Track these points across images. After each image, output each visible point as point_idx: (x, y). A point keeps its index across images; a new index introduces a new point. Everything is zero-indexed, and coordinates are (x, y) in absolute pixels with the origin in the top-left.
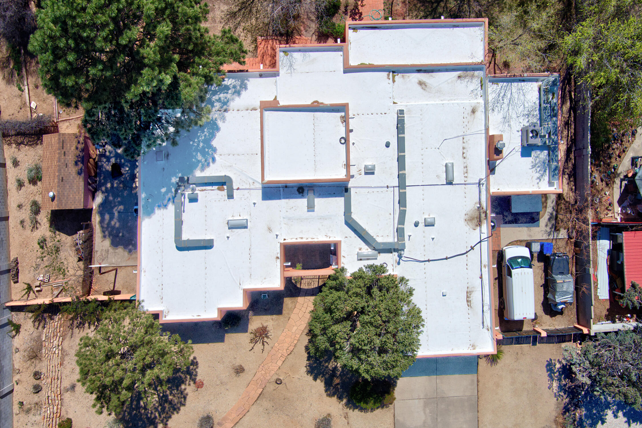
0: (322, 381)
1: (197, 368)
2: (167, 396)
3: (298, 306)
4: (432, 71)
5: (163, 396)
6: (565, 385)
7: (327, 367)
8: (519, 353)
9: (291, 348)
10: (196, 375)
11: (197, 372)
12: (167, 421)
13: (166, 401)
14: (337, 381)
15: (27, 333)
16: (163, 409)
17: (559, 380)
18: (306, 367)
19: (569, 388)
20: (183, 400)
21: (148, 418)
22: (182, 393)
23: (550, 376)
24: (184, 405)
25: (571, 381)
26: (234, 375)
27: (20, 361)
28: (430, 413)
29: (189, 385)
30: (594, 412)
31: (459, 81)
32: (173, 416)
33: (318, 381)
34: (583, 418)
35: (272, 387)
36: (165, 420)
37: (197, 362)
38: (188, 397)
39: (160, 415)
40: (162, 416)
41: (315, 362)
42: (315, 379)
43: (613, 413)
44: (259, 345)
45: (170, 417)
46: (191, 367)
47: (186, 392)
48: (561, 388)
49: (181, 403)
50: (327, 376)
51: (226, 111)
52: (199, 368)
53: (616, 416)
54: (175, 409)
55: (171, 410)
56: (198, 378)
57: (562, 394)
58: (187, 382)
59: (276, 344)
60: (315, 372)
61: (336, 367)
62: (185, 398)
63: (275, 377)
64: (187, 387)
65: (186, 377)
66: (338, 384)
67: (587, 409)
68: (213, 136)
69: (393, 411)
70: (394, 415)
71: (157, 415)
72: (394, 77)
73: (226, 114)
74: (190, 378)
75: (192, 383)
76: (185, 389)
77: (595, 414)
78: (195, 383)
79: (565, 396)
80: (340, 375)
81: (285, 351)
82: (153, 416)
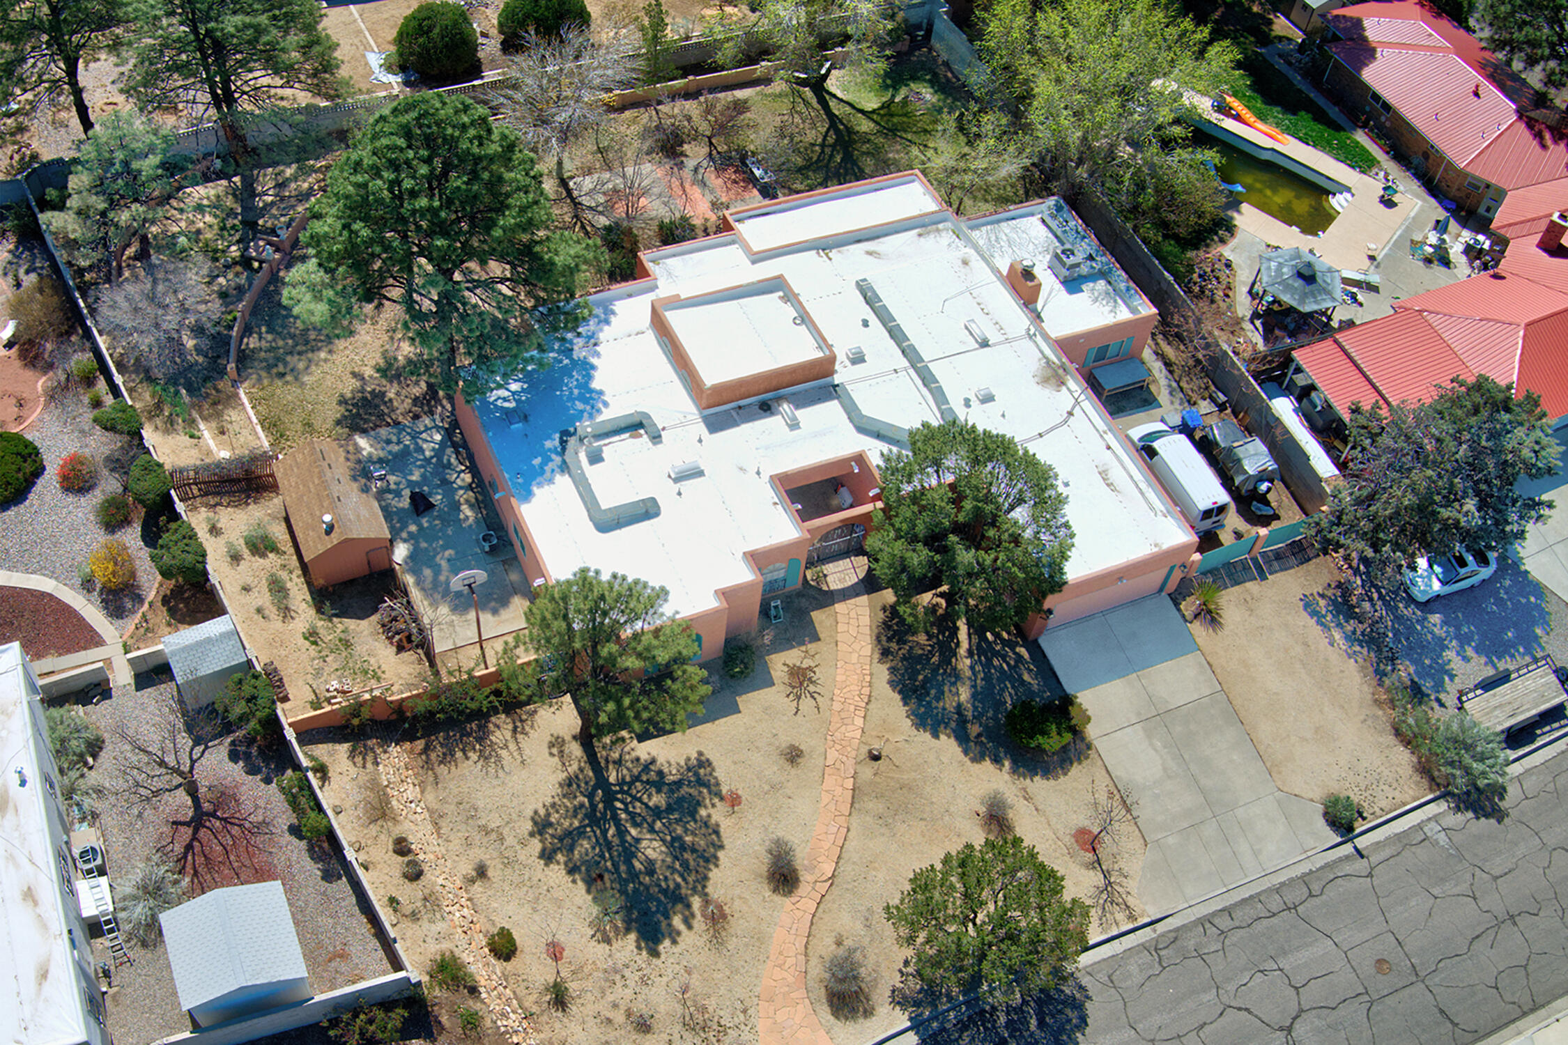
0: (949, 737)
1: (713, 770)
2: (679, 838)
3: (840, 618)
4: (878, 237)
5: (673, 839)
6: (1354, 632)
7: (944, 709)
8: (1249, 599)
9: (866, 691)
10: (718, 784)
11: (716, 778)
12: (704, 887)
13: (683, 847)
14: (974, 730)
15: (346, 779)
16: (685, 865)
17: (1339, 625)
18: (908, 717)
19: (1363, 634)
20: (714, 837)
21: (665, 892)
22: (706, 824)
23: (1319, 623)
24: (722, 847)
25: (1360, 622)
26: (787, 766)
27: (353, 829)
28: (1165, 747)
29: (713, 805)
30: (1427, 662)
31: (922, 239)
32: (711, 875)
33: (943, 737)
34: (1416, 679)
35: (867, 771)
36: (700, 888)
37: (708, 760)
38: (722, 830)
39: (684, 879)
40: (690, 879)
41: (920, 705)
42: (936, 736)
43: (1458, 654)
44: (807, 703)
45: (706, 878)
46: (702, 771)
47: (713, 821)
48: (1351, 638)
49: (713, 844)
50: (953, 725)
51: (595, 345)
52: (717, 770)
53: (1466, 659)
54: (707, 861)
55: (702, 863)
56: (724, 790)
57: (1358, 648)
58: (707, 801)
59: (837, 692)
60: (929, 721)
61: (959, 705)
62: (717, 833)
63: (864, 750)
64: (711, 811)
65: (700, 792)
66: (979, 735)
67: (1413, 662)
68: (589, 378)
69: (1100, 763)
70: (1108, 771)
71: (679, 880)
72: (827, 255)
73: (597, 348)
74: (710, 792)
75: (716, 800)
76: (709, 816)
77: (1430, 667)
78: (722, 799)
79: (1365, 651)
80: (974, 717)
81: (857, 698)
82: (672, 886)
